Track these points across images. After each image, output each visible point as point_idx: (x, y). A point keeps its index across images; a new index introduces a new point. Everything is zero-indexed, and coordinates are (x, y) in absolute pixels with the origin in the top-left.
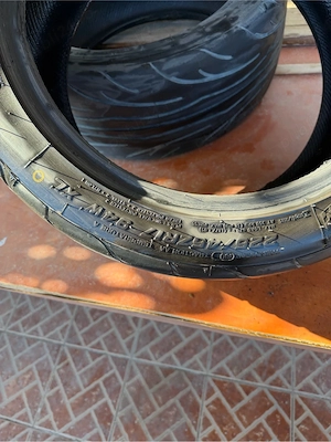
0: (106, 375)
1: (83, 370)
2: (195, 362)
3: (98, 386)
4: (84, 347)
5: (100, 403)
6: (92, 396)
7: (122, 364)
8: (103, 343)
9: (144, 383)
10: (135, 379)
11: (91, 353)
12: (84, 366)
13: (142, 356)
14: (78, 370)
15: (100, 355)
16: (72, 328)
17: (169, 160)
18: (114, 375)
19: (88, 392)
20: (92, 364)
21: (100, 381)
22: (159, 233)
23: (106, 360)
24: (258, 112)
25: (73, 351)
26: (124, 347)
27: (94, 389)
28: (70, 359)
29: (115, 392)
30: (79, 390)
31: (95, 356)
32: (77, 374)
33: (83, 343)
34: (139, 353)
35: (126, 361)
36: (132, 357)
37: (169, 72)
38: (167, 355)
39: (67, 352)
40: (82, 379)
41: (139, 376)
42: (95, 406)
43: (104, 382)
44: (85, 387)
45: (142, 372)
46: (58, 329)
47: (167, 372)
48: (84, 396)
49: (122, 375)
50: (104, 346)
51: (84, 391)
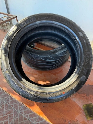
0: (11, 114)
1: (6, 110)
2: (33, 119)
3: (8, 116)
4: (9, 105)
5: (6, 120)
6: (5, 118)
7: (16, 112)
8: (14, 105)
9: (19, 120)
10: (17, 118)
11: (10, 107)
12: (7, 109)
13: (21, 112)
14: (5, 110)
15: (12, 108)
16: (9, 99)
17: (39, 71)
18: (13, 115)
19: (5, 116)
20: (9, 110)
21: (9, 115)
22: (21, 88)
23: (13, 110)
24: (61, 68)
25: (6, 105)
26: (18, 108)
27: (6, 116)
28: (4, 106)
29: (11, 119)
30: (3, 115)
31: (11, 108)
32: (4, 111)
33: (9, 104)
34: (21, 111)
35: (17, 112)
36: (19, 112)
37: (41, 57)
38: (27, 114)
39: (5, 104)
40: (5, 112)
41: (18, 117)
42: (5, 121)
43: (10, 115)
44: (5, 115)
45: (20, 116)
46: (5, 98)
47: (25, 119)
48: (4, 117)
49: (15, 115)
50: (14, 106)
51: (4, 116)
